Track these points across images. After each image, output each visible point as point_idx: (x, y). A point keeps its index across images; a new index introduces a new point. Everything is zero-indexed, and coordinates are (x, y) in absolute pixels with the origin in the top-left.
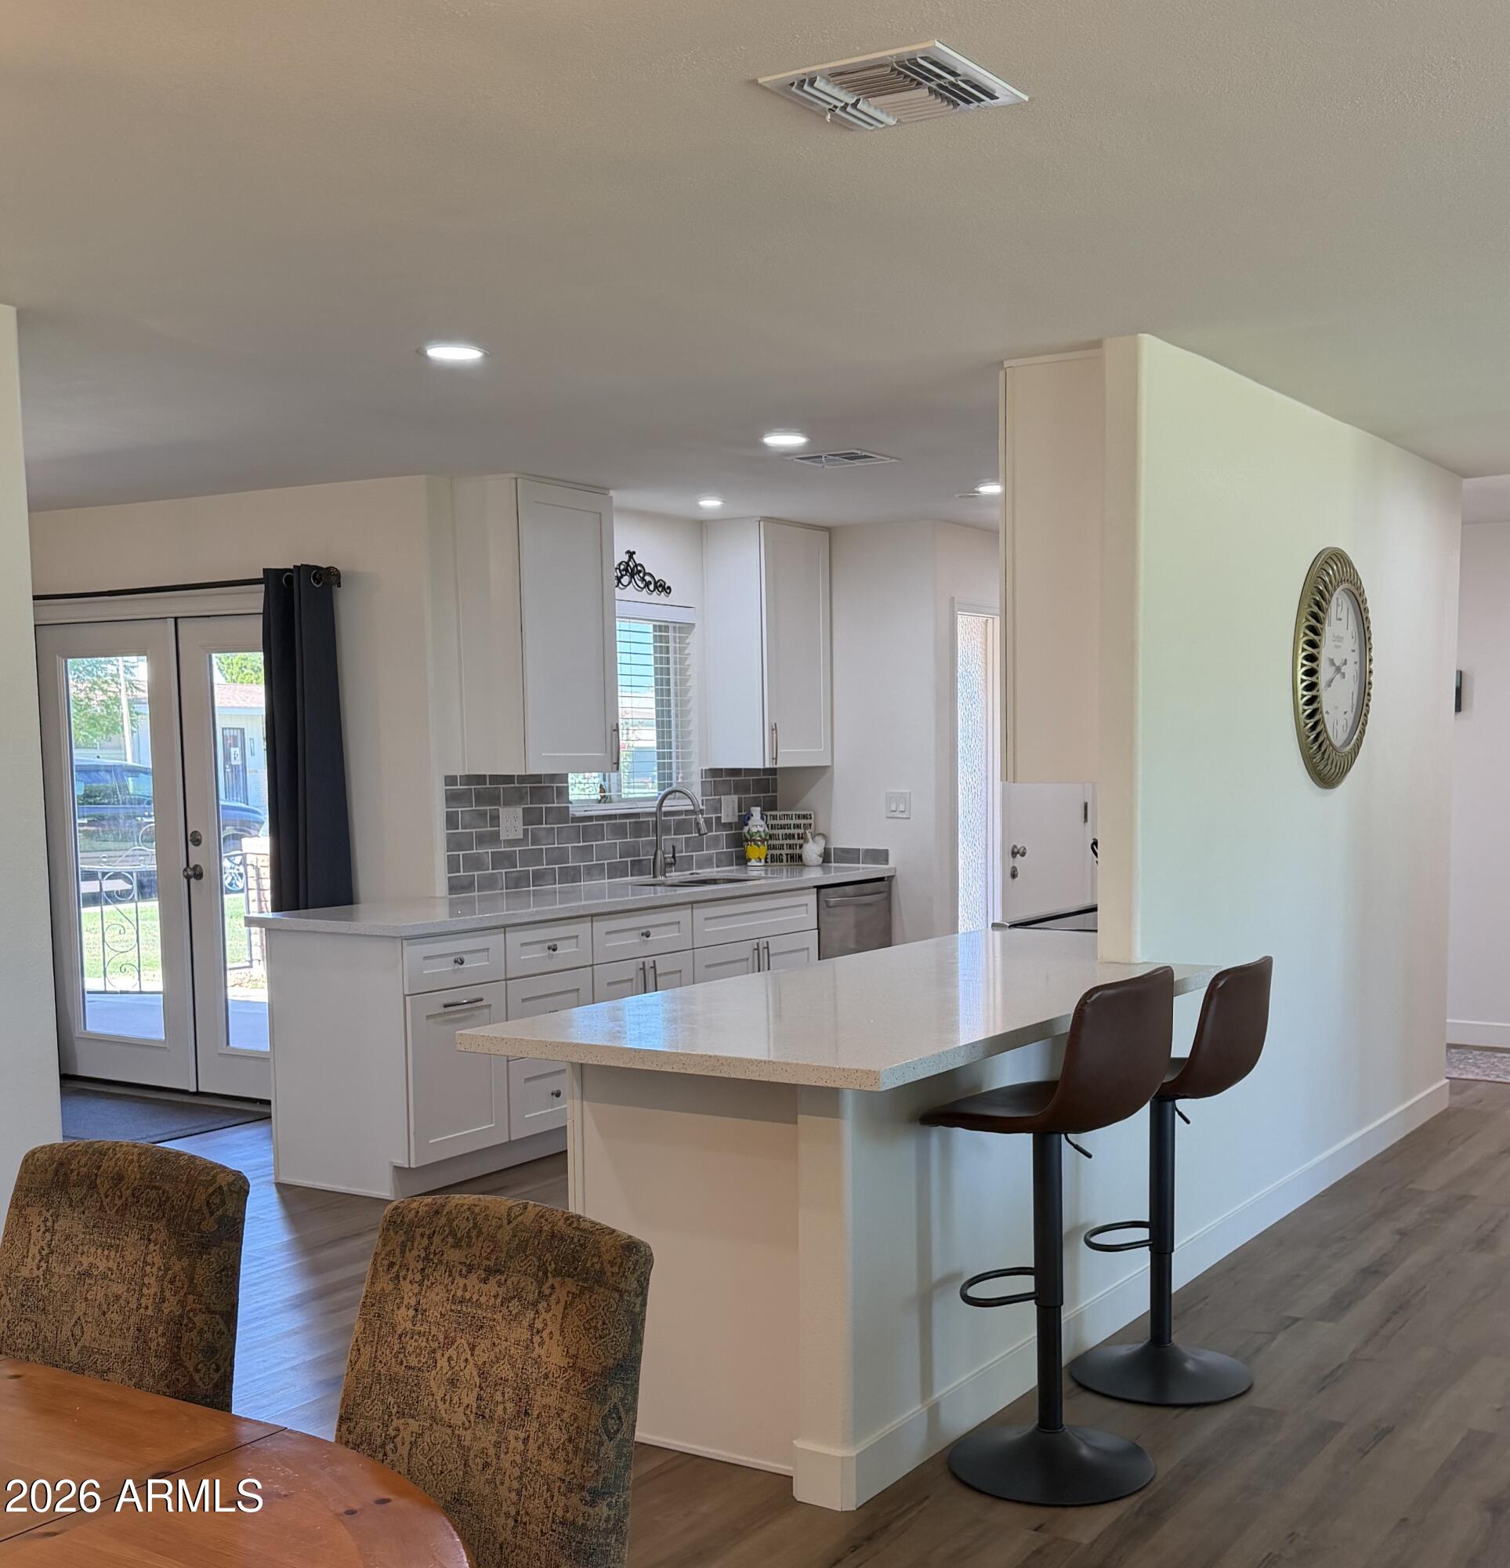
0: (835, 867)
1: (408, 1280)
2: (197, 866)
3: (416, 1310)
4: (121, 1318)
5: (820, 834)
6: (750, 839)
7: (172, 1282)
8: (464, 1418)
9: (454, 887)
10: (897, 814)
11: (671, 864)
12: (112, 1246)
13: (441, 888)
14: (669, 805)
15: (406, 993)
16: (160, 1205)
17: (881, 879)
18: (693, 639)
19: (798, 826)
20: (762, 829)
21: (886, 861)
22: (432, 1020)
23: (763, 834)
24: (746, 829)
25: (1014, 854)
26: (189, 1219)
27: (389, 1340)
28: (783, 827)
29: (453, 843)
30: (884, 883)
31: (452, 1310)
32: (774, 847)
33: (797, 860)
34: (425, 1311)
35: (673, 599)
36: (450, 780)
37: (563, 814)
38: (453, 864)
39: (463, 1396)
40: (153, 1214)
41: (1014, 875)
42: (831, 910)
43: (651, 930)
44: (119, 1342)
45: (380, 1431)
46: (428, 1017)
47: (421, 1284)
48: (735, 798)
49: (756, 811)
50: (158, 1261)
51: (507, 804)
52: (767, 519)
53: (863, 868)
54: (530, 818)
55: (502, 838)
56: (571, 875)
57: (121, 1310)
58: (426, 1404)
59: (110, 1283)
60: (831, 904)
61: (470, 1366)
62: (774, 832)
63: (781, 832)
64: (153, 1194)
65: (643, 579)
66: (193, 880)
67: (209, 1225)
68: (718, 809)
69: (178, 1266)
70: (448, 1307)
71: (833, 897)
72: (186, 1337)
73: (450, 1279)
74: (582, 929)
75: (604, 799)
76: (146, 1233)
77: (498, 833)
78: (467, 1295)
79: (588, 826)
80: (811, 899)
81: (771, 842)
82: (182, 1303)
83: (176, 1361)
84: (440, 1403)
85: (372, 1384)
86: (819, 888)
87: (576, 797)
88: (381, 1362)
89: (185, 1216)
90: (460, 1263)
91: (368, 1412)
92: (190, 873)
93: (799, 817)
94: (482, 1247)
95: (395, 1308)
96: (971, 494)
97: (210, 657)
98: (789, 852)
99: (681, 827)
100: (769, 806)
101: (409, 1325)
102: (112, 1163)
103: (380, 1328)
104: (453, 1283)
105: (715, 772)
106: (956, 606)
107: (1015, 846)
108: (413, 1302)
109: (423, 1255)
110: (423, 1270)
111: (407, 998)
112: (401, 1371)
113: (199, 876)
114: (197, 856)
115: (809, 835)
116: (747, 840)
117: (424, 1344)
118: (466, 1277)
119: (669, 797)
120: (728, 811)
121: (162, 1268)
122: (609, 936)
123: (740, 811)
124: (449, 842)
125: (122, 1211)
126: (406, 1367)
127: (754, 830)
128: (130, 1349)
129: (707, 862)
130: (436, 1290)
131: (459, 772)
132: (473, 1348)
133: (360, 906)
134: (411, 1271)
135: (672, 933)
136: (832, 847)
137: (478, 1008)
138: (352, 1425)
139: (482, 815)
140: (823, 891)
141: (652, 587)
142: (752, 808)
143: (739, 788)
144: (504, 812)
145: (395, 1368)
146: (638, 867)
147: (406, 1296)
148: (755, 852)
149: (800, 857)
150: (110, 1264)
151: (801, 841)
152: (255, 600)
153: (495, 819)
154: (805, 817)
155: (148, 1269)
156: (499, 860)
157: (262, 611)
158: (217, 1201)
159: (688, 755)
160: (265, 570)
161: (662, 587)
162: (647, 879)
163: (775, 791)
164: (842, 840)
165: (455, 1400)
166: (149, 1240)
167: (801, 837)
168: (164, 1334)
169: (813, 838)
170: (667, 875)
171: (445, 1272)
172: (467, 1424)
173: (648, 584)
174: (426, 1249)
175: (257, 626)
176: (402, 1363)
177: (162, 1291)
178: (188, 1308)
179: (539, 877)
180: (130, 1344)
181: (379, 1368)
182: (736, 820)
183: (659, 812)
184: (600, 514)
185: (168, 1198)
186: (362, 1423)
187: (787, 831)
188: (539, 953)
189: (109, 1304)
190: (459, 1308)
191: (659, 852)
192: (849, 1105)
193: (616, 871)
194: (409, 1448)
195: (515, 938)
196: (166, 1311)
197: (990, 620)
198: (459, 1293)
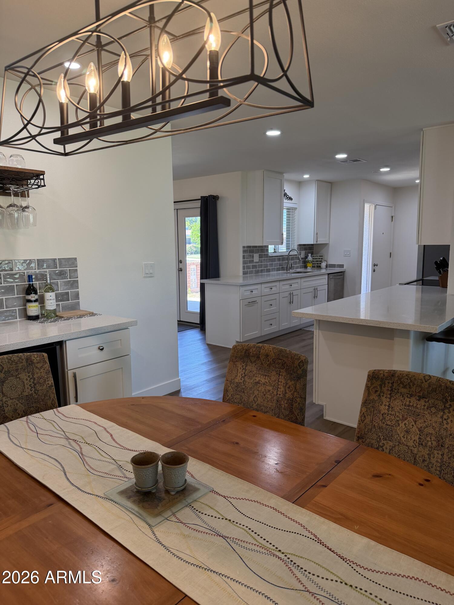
0: (329, 269)
1: (384, 397)
2: (181, 268)
3: (389, 407)
4: (271, 397)
5: (325, 261)
6: (308, 262)
7: (289, 388)
8: (413, 444)
9: (244, 273)
10: (347, 255)
11: (291, 268)
12: (266, 375)
13: (241, 274)
14: (291, 253)
15: (241, 299)
16: (282, 365)
17: (342, 272)
18: (296, 212)
19: (319, 259)
20: (311, 259)
21: (343, 267)
22: (246, 306)
23: (311, 261)
24: (307, 259)
25: (374, 266)
26: (293, 369)
27: (378, 415)
28: (316, 259)
29: (244, 263)
30: (342, 273)
31: (404, 408)
32: (313, 264)
33: (319, 267)
34: (393, 407)
35: (293, 201)
36: (244, 247)
37: (267, 256)
38: (244, 268)
39: (413, 437)
40: (280, 367)
41: (374, 271)
42: (331, 280)
43: (292, 284)
44: (271, 404)
45: (376, 444)
46: (245, 305)
47: (390, 398)
48: (304, 251)
49: (310, 255)
50: (283, 381)
51: (255, 253)
52: (318, 180)
53: (336, 269)
54: (260, 256)
55: (254, 261)
56: (268, 271)
57: (271, 395)
58: (396, 437)
59: (266, 386)
60: (331, 278)
61: (415, 427)
62: (314, 260)
63: (315, 260)
64: (280, 361)
65: (286, 197)
66: (180, 272)
67: (300, 372)
68: (300, 255)
69: (290, 383)
70: (403, 407)
71: (331, 276)
72: (295, 405)
73: (403, 398)
74: (277, 284)
75: (275, 252)
76: (278, 372)
77: (253, 260)
78: (411, 404)
79: (273, 259)
80: (326, 277)
81: (313, 263)
82: (293, 394)
83: (291, 412)
84: (402, 438)
85: (372, 428)
86: (328, 274)
87: (270, 252)
88: (375, 422)
89: (292, 368)
90: (407, 393)
91: (370, 437)
92: (180, 270)
93: (320, 256)
94: (416, 389)
95: (380, 405)
96: (377, 171)
97: (185, 218)
98: (317, 265)
99: (292, 259)
100: (312, 254)
101: (386, 411)
102: (264, 351)
103: (374, 411)
104: (404, 400)
105: (300, 245)
106: (365, 201)
107: (375, 264)
108: (387, 404)
109: (390, 389)
110: (390, 394)
111: (241, 300)
112: (384, 426)
113: (181, 270)
114: (181, 266)
115: (323, 261)
116: (307, 262)
117: (393, 418)
118: (410, 398)
119: (292, 251)
120: (303, 255)
121: (285, 383)
122: (283, 286)
123: (305, 255)
124: (243, 262)
125: (269, 365)
126: (386, 425)
127: (309, 259)
128: (274, 406)
129: (297, 268)
130: (397, 401)
131: (246, 245)
132: (415, 422)
133: (221, 278)
134: (385, 394)
135: (296, 285)
136: (328, 264)
137: (255, 303)
138: (364, 440)
139: (250, 256)
140: (329, 275)
141: (288, 199)
142: (309, 254)
143: (305, 249)
144: (255, 255)
145: (381, 424)
146: (283, 269)
147: (384, 402)
148: (309, 265)
149: (320, 267)
150: (266, 380)
151: (320, 262)
152: (198, 204)
153: (253, 257)
154: (321, 256)
155: (280, 383)
156: (254, 267)
157: (200, 207)
158: (302, 365)
159: (294, 241)
160: (201, 197)
161: (291, 199)
162: (285, 271)
163: (313, 250)
164: (331, 262)
165: (409, 437)
166: (279, 374)
167: (320, 261)
168: (287, 403)
169: (324, 261)
170: (290, 270)
171: (400, 395)
172: (415, 446)
173: (287, 198)
174: (391, 387)
175: (199, 211)
176: (384, 423)
177: (285, 390)
178: (295, 396)
179: (262, 271)
180: (274, 405)
181: (374, 424)
182: (304, 257)
183: (289, 255)
184: (281, 180)
185: (285, 363)
186: (368, 440)
187: (317, 260)
188: (268, 290)
189: (266, 392)
190: (408, 408)
191: (288, 265)
192: (412, 335)
193: (278, 270)
194: (389, 450)
195: (263, 286)
196: (287, 396)
197: (371, 206)
198: (408, 403)
